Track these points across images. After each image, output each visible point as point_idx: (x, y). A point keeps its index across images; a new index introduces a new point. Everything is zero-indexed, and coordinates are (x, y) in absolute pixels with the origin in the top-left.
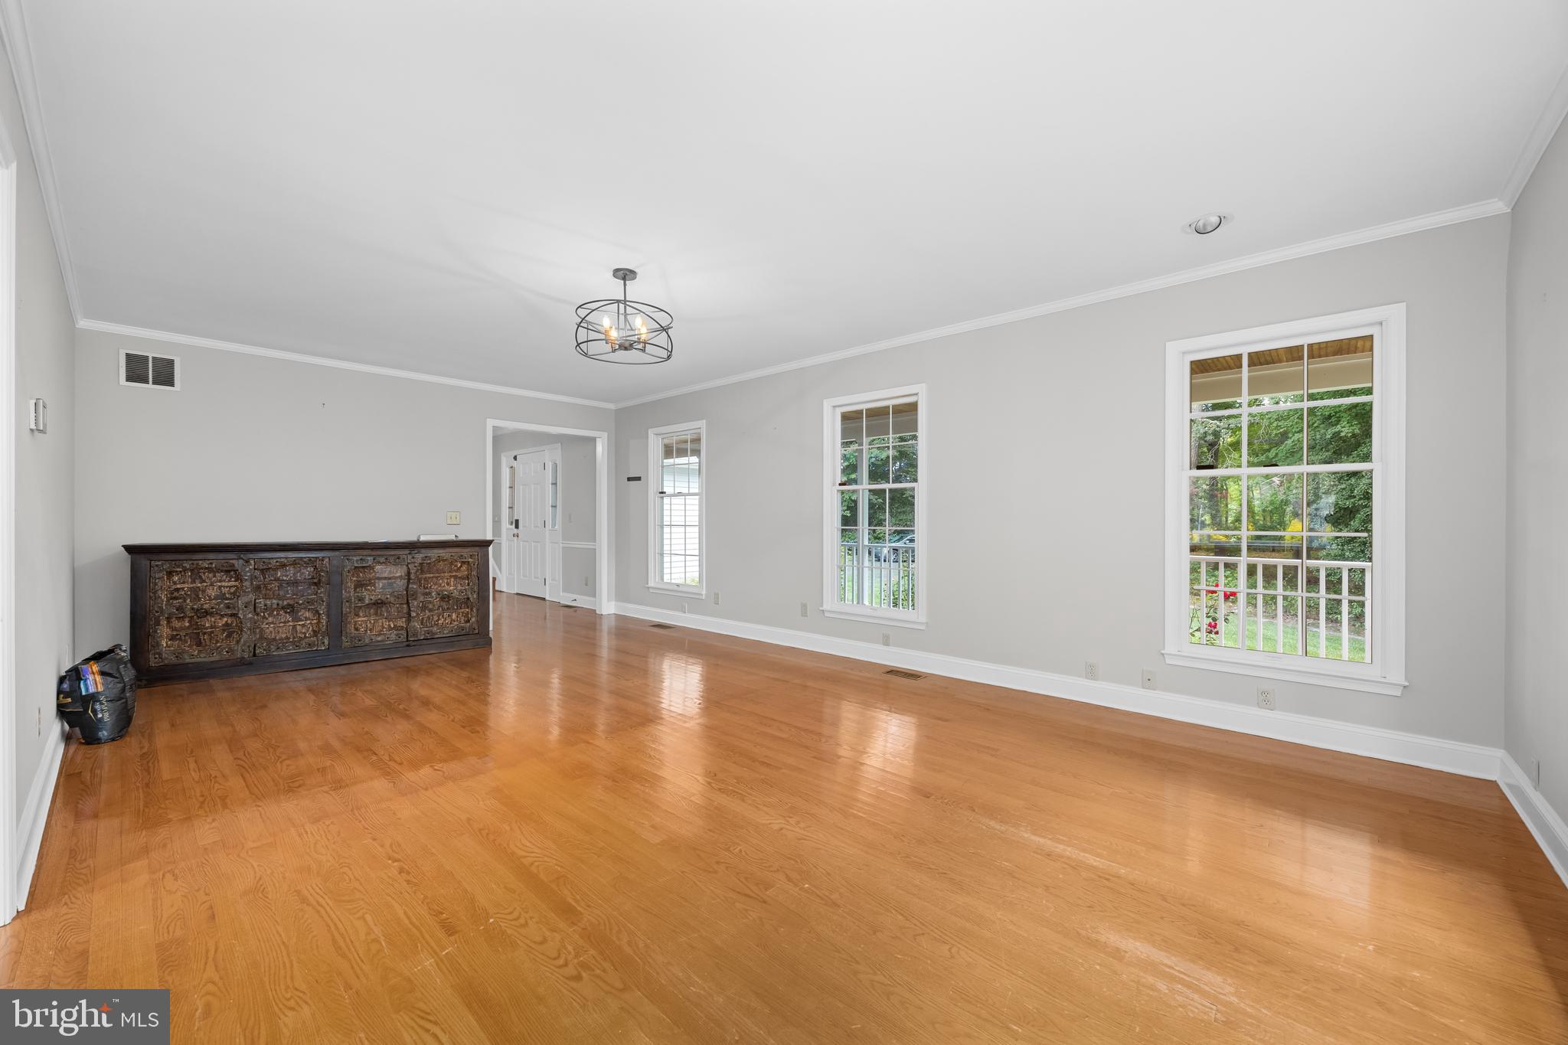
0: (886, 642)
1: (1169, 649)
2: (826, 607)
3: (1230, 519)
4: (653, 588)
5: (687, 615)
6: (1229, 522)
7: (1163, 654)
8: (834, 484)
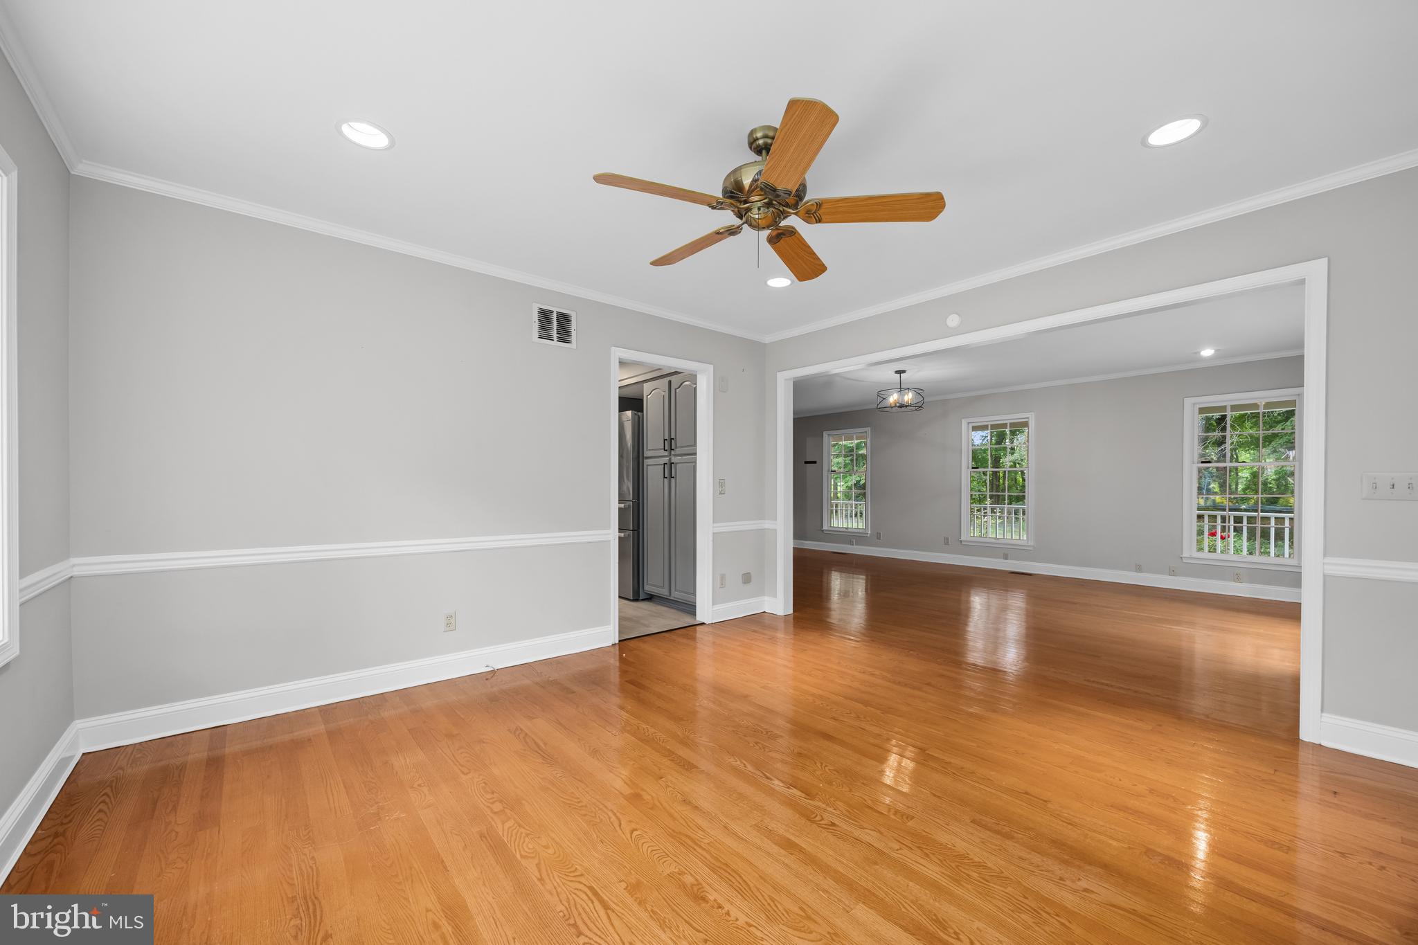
0: (1006, 557)
1: (1185, 554)
2: (962, 539)
3: (1240, 487)
4: (826, 530)
5: (855, 547)
6: (1239, 489)
7: (1181, 558)
8: (968, 468)
